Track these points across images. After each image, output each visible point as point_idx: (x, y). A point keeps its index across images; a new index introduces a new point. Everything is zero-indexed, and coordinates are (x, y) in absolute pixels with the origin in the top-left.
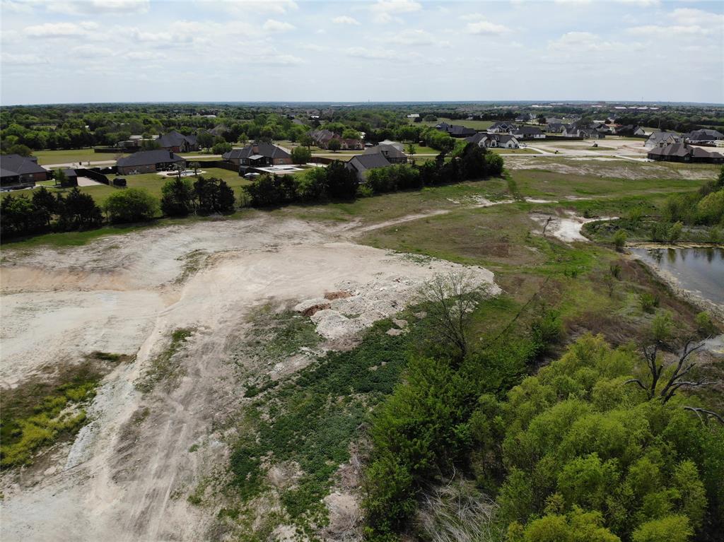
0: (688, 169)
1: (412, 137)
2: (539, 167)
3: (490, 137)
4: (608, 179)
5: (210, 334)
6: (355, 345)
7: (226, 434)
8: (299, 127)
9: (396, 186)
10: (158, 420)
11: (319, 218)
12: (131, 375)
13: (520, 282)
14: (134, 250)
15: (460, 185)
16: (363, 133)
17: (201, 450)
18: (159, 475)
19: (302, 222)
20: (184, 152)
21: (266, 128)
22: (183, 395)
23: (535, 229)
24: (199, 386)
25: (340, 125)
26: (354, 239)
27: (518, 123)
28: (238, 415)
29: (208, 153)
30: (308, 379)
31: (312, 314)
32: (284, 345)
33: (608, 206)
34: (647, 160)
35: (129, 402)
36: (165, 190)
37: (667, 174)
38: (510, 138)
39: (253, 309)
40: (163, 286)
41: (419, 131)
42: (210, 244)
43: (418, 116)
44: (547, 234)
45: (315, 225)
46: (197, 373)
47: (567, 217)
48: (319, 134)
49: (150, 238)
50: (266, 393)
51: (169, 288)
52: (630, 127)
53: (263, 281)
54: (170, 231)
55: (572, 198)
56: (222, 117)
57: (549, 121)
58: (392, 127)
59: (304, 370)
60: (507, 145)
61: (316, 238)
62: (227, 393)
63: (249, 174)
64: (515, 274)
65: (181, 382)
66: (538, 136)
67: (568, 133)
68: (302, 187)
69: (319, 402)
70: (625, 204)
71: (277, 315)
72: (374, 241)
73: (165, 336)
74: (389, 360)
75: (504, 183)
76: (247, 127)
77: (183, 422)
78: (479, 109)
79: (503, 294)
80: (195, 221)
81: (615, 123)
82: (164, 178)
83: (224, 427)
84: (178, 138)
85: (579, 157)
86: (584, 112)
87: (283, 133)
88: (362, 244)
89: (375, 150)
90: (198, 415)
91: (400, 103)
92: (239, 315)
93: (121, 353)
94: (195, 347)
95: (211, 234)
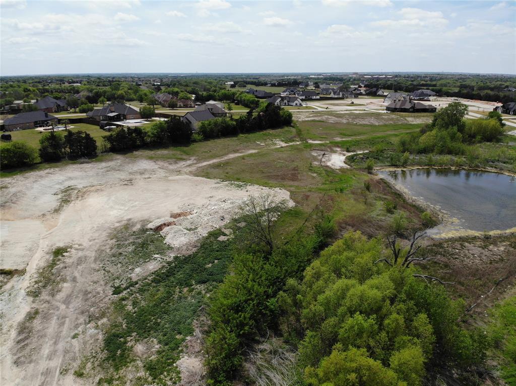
0: (411, 117)
1: (229, 98)
2: (316, 119)
3: (283, 99)
4: (361, 125)
5: (83, 250)
6: (194, 250)
7: (100, 323)
8: (145, 92)
9: (220, 133)
10: (46, 317)
11: (164, 158)
12: (23, 284)
13: (307, 197)
14: (19, 189)
15: (265, 132)
16: (194, 96)
17: (81, 337)
18: (50, 358)
19: (150, 162)
20: (56, 112)
21: (120, 92)
22: (65, 297)
23: (315, 161)
24: (77, 289)
25: (176, 89)
26: (191, 173)
27: (301, 88)
28: (108, 308)
29: (75, 112)
30: (160, 278)
31: (161, 230)
32: (140, 254)
33: (361, 143)
34: (385, 111)
35: (23, 305)
36: (42, 142)
37: (399, 120)
38: (296, 99)
39: (115, 229)
40: (44, 215)
41: (234, 94)
42: (79, 181)
43: (233, 83)
44: (323, 164)
45: (161, 163)
46: (74, 280)
47: (335, 152)
48: (161, 96)
49: (31, 179)
50: (129, 290)
51: (48, 217)
52: (374, 89)
53: (122, 208)
54: (47, 173)
55: (338, 139)
56: (85, 85)
57: (321, 86)
58: (215, 91)
59: (156, 271)
60: (294, 104)
61: (162, 173)
62: (98, 293)
63: (108, 127)
64: (303, 192)
65: (62, 288)
66: (314, 97)
67: (334, 94)
68: (149, 136)
69: (169, 295)
70: (372, 142)
71: (134, 232)
72: (206, 173)
73: (48, 253)
74: (220, 259)
75: (293, 130)
76: (105, 92)
77: (66, 317)
78: (275, 79)
79: (296, 206)
80: (67, 164)
81: (364, 87)
82: (41, 132)
83: (98, 319)
84: (51, 102)
85: (342, 111)
86: (344, 80)
87: (133, 96)
88: (198, 176)
89: (203, 108)
90: (77, 311)
91: (220, 74)
92: (105, 234)
93: (14, 268)
94: (71, 260)
95: (80, 174)
